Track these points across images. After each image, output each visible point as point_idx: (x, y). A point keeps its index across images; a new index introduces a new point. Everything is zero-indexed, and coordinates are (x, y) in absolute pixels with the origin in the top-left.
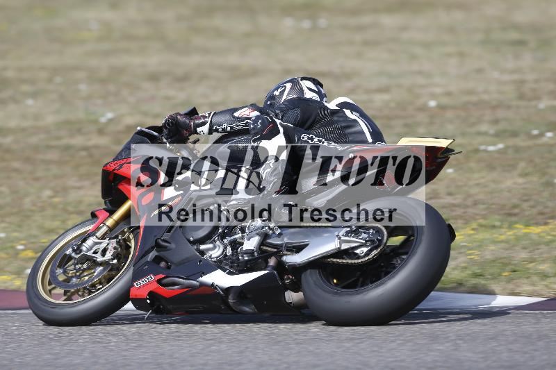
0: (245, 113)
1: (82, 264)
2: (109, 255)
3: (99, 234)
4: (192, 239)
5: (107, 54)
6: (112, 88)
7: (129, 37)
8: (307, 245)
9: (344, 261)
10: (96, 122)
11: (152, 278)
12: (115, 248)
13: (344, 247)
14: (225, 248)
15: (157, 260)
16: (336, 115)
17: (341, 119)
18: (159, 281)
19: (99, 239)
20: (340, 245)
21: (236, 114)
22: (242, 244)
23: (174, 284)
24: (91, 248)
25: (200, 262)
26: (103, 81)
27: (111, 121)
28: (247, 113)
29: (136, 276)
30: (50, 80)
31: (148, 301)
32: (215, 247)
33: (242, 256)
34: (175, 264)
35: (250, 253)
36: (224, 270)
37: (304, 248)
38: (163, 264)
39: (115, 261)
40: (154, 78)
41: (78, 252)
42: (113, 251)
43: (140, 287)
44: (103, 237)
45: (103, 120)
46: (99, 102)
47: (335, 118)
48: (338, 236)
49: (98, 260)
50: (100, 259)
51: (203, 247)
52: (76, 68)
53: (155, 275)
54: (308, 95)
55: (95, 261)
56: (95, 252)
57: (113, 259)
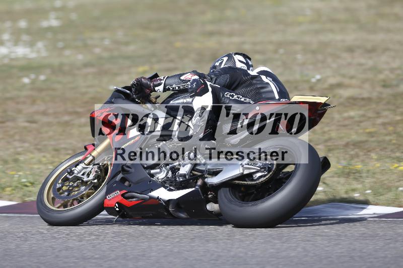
0: (188, 77)
1: (74, 182)
2: (91, 177)
3: (87, 162)
4: (145, 166)
5: (317, 32)
6: (320, 57)
7: (333, 21)
8: (221, 171)
9: (245, 182)
10: (308, 81)
11: (118, 192)
12: (96, 172)
13: (246, 172)
14: (168, 172)
15: (123, 180)
16: (255, 79)
17: (258, 82)
18: (123, 195)
19: (86, 165)
20: (243, 171)
21: (182, 78)
22: (179, 169)
23: (133, 197)
24: (81, 171)
25: (150, 181)
26: (314, 52)
27: (319, 80)
28: (190, 77)
29: (108, 192)
30: (276, 52)
31: (117, 209)
32: (161, 172)
33: (179, 178)
34: (133, 183)
35: (184, 176)
36: (166, 188)
37: (219, 173)
38: (127, 183)
39: (96, 181)
40: (350, 50)
41: (71, 174)
42: (95, 174)
43: (110, 200)
44: (89, 164)
45: (313, 80)
46: (311, 67)
47: (254, 82)
48: (241, 164)
49: (84, 180)
50: (85, 179)
51: (152, 171)
52: (295, 43)
53: (120, 191)
54: (239, 65)
55: (83, 181)
56: (83, 175)
57: (94, 179)
